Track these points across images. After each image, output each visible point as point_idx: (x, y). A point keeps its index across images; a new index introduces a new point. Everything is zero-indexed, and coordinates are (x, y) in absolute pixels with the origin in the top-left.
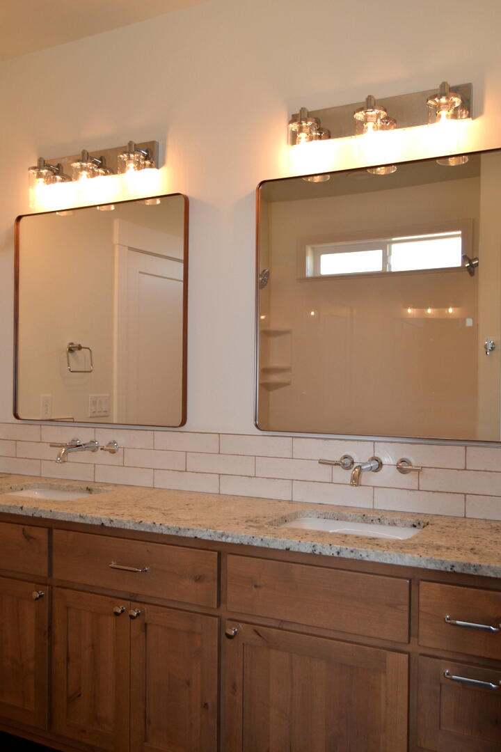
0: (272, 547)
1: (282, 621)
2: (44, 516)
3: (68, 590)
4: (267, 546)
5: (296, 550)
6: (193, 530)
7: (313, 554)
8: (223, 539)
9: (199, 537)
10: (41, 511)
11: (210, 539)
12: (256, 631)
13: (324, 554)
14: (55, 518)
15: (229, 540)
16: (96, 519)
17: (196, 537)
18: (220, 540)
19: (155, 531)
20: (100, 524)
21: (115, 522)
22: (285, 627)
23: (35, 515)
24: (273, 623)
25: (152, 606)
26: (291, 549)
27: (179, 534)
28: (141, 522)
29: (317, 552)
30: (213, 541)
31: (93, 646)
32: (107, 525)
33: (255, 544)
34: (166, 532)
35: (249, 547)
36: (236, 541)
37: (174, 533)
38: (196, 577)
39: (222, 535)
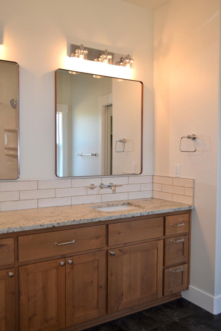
0: (128, 217)
1: (126, 243)
2: (15, 231)
3: (29, 266)
4: (126, 217)
5: (136, 216)
6: (98, 218)
7: (141, 216)
8: (111, 219)
9: (101, 220)
10: (13, 229)
11: (105, 220)
12: (119, 250)
13: (144, 215)
14: (24, 230)
15: (113, 218)
16: (50, 225)
17: (100, 221)
18: (109, 219)
19: (81, 223)
20: (53, 226)
21: (61, 224)
22: (127, 245)
23: (9, 232)
24: (122, 246)
25: (76, 256)
26: (134, 216)
27: (93, 221)
28: (74, 220)
29: (142, 215)
30: (107, 221)
31: (43, 288)
32: (56, 226)
33: (122, 218)
34: (86, 222)
35: (120, 219)
36: (115, 218)
37: (90, 221)
38: (96, 237)
39: (110, 217)
